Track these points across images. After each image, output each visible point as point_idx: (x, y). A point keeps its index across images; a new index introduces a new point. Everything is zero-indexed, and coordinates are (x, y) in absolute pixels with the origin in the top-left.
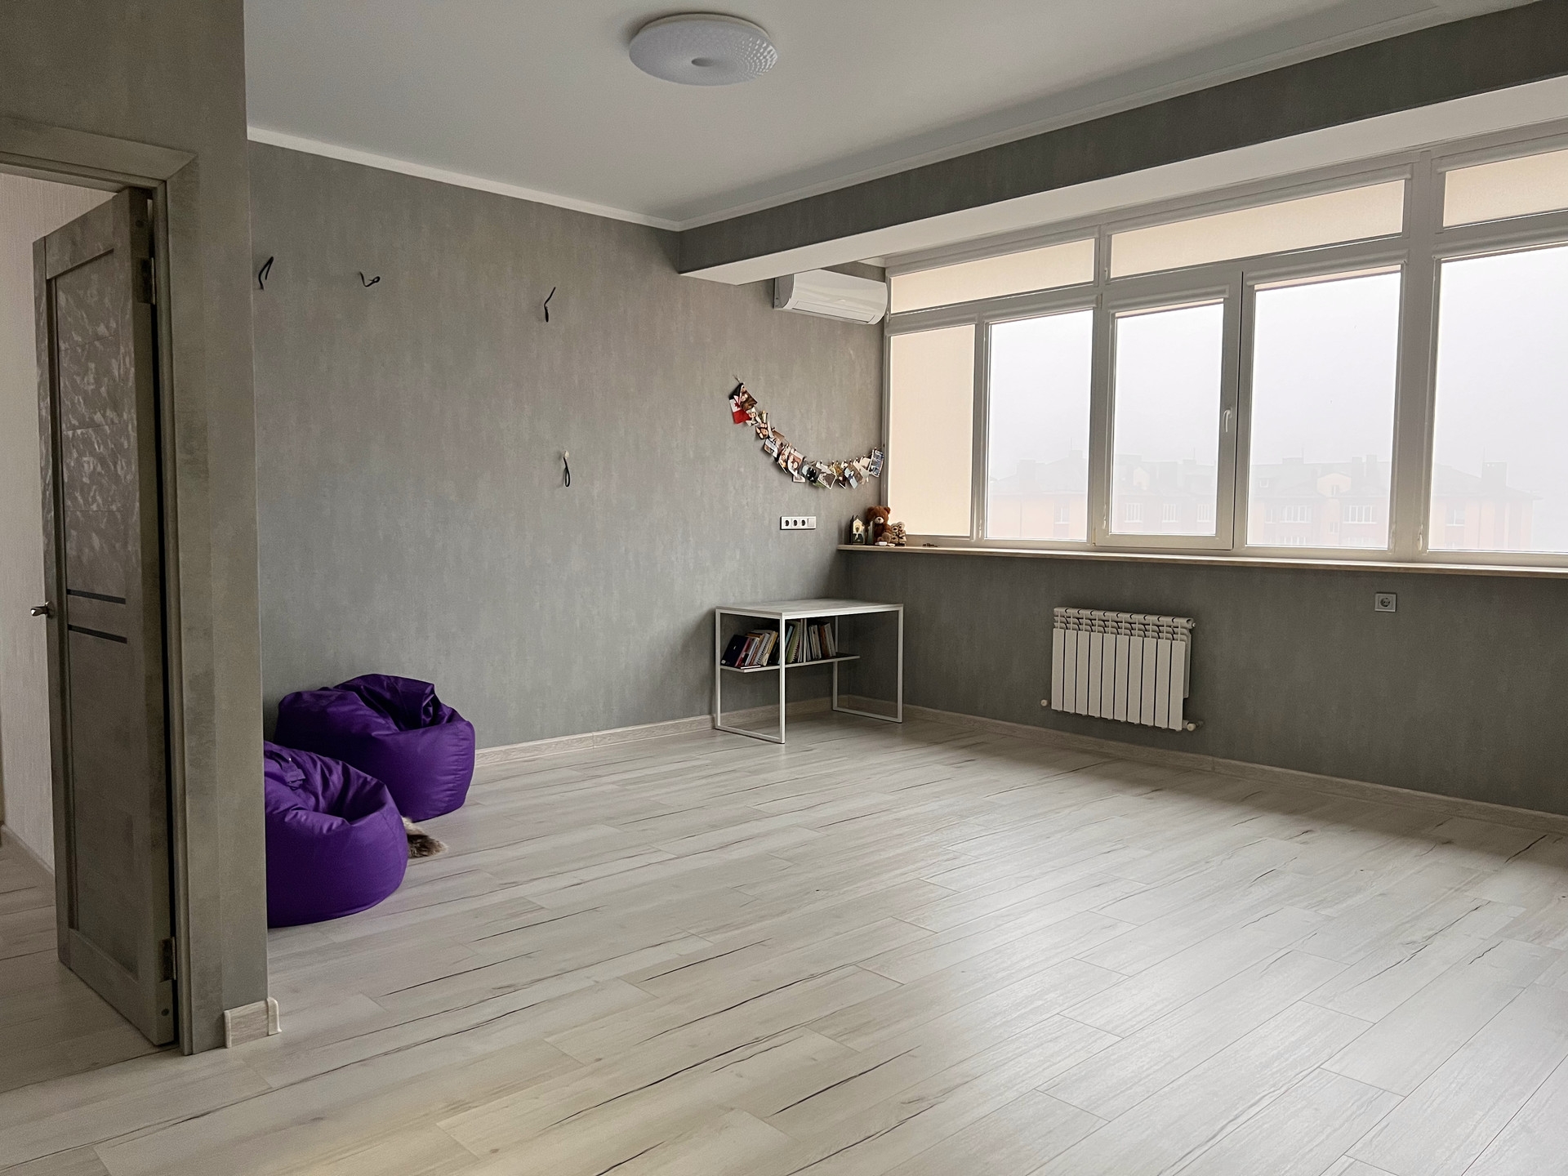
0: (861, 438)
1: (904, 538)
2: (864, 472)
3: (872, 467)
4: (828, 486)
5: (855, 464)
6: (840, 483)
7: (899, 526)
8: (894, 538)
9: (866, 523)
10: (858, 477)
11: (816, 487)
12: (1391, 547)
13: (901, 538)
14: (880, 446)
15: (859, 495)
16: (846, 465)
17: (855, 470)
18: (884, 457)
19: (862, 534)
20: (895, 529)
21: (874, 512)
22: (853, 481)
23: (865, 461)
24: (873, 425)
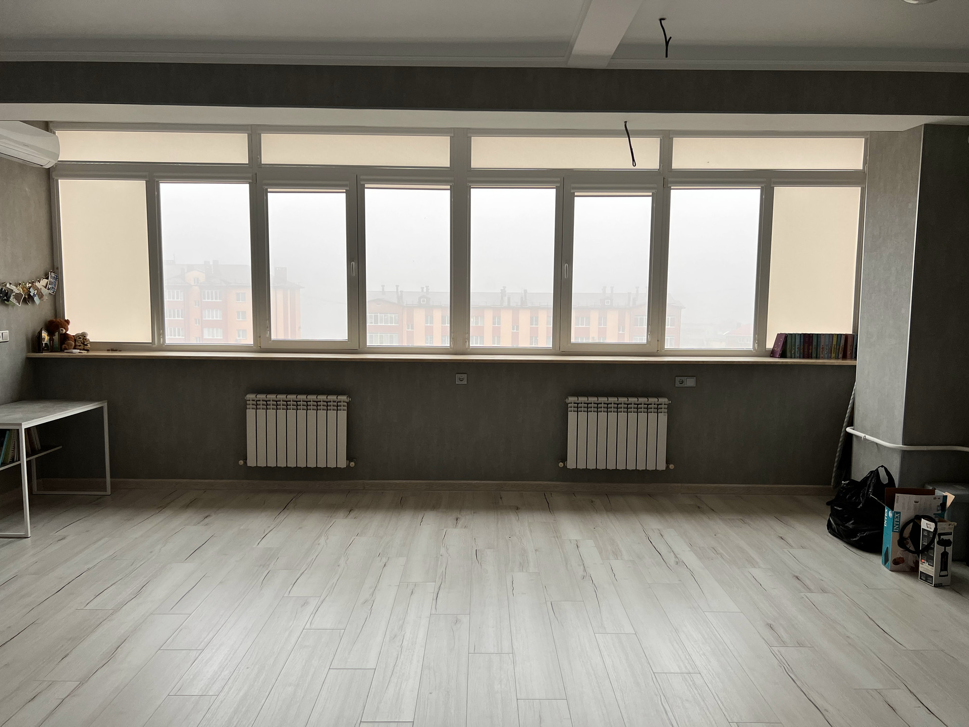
0: (38, 262)
1: (89, 345)
2: (45, 291)
3: (50, 286)
4: (17, 304)
5: (37, 284)
6: (25, 301)
7: (84, 335)
8: (80, 346)
9: (51, 334)
10: (41, 296)
11: (7, 305)
12: (452, 346)
13: (86, 345)
14: (54, 269)
15: (40, 310)
16: (30, 285)
17: (37, 289)
18: (59, 279)
19: (48, 343)
20: (81, 338)
21: (56, 325)
22: (36, 299)
23: (44, 282)
24: (46, 251)
